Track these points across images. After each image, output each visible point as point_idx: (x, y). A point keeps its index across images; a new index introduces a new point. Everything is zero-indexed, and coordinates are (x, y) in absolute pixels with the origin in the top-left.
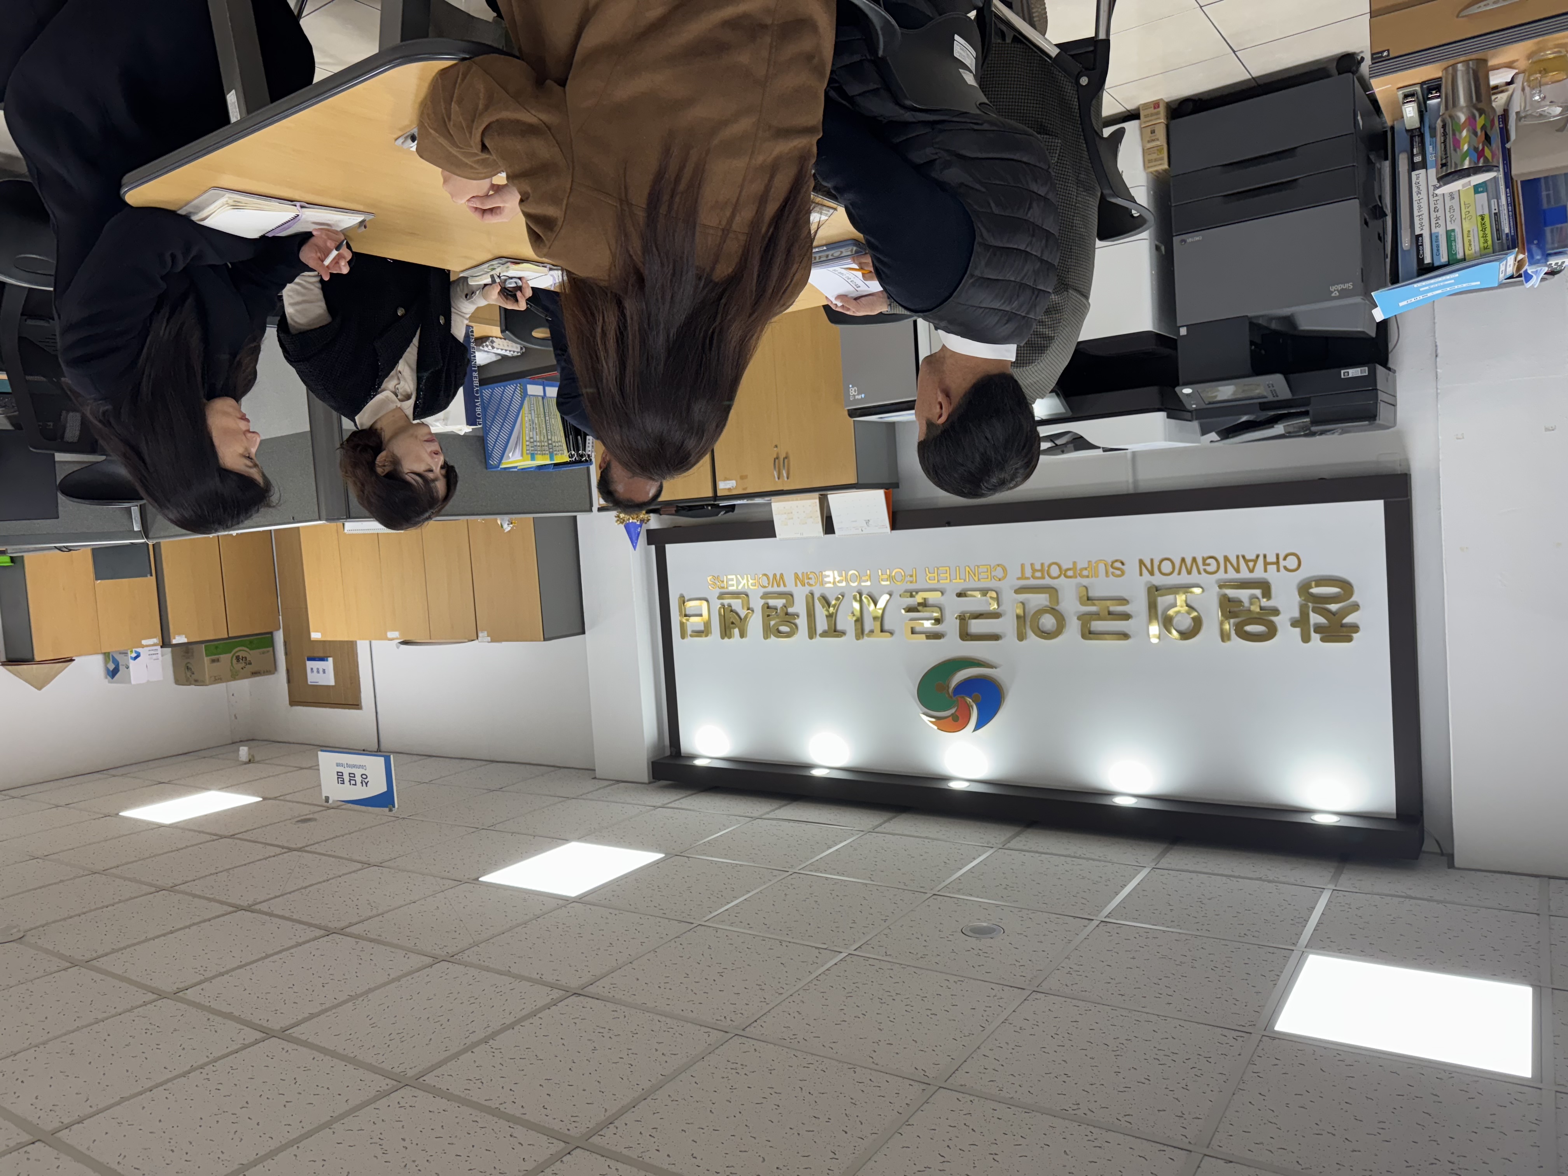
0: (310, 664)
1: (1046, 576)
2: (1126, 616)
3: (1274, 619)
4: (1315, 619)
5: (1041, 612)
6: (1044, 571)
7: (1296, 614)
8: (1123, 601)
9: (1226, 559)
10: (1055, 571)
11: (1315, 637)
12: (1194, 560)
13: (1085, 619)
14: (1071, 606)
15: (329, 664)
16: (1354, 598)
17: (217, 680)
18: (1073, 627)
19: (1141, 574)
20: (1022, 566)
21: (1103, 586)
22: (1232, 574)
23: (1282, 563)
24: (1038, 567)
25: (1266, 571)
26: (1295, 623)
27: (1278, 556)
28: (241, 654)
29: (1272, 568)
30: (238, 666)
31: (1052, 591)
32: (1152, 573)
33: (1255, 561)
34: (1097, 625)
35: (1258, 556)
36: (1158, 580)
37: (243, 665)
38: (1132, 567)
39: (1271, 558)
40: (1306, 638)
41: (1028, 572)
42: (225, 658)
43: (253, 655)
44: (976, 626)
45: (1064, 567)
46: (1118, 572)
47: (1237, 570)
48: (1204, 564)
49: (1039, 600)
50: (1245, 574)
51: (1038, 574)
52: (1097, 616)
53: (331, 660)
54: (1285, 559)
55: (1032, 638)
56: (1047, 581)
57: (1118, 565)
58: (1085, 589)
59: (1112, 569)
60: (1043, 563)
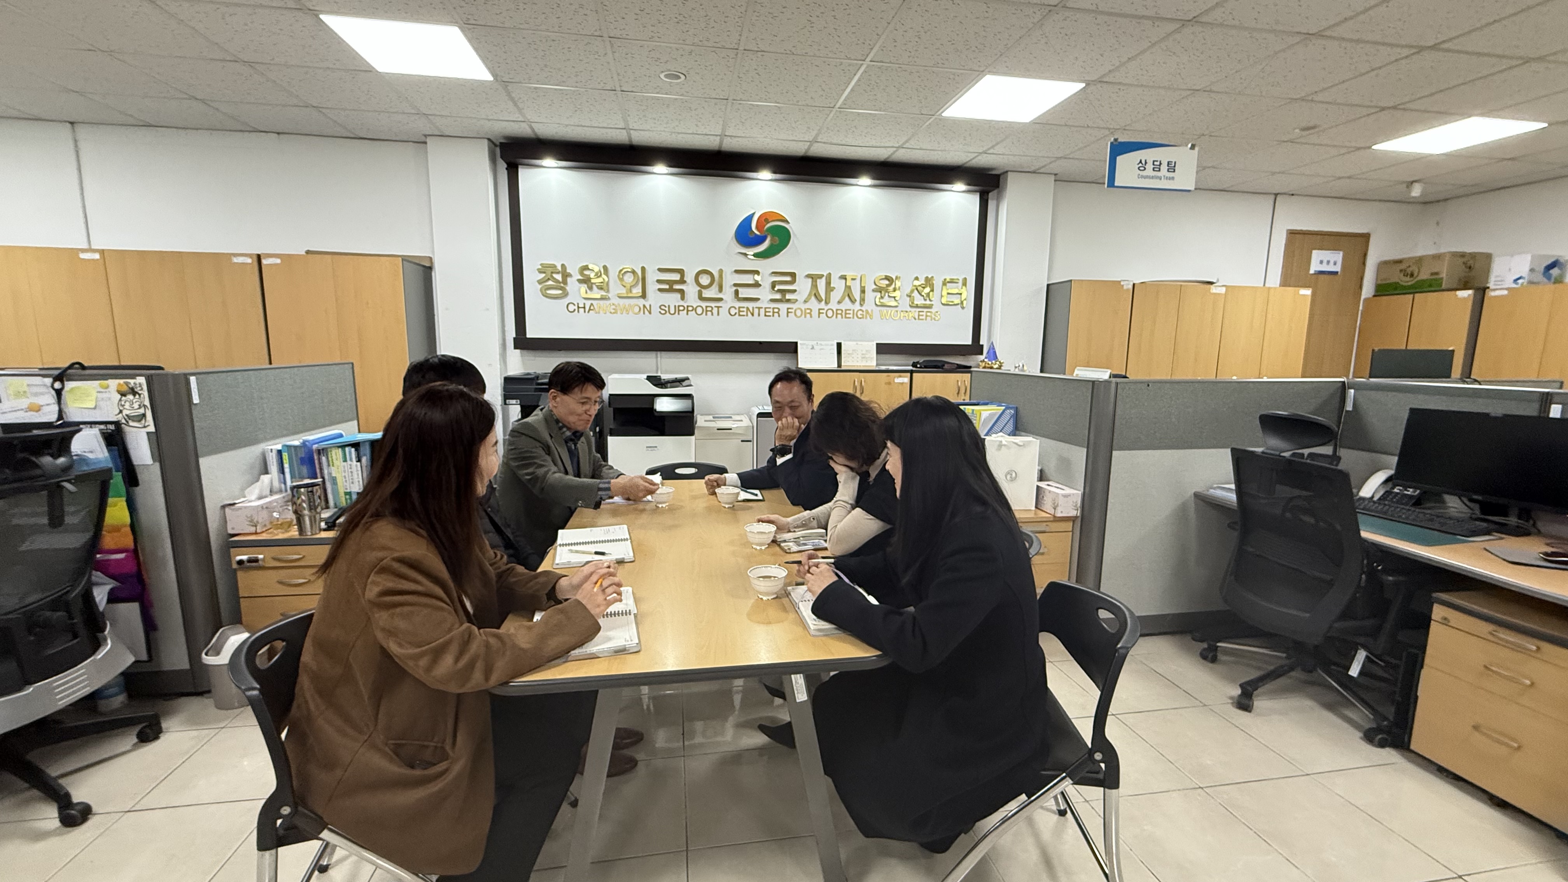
0: (1338, 268)
1: (704, 308)
2: (659, 281)
3: (580, 278)
4: (559, 277)
5: (707, 287)
6: (706, 311)
7: (569, 279)
8: (660, 290)
9: (605, 312)
10: (699, 310)
11: (558, 267)
12: (622, 312)
13: (682, 281)
14: (691, 289)
15: (1314, 267)
16: (541, 287)
17: (1437, 257)
18: (690, 277)
19: (650, 306)
20: (718, 314)
21: (673, 299)
22: (602, 303)
23: (576, 307)
25: (584, 304)
26: (570, 275)
27: (578, 311)
28: (1408, 279)
29: (581, 305)
30: (1414, 268)
31: (701, 298)
32: (644, 306)
33: (590, 309)
34: (676, 277)
35: (588, 312)
36: (641, 302)
37: (1408, 270)
38: (655, 310)
39: (582, 310)
40: (563, 267)
41: (715, 310)
42: (1424, 275)
43: (1396, 277)
44: (750, 279)
45: (694, 312)
46: (663, 307)
47: (599, 306)
48: (616, 310)
49: (707, 294)
50: (595, 303)
51: (709, 309)
52: (676, 282)
53: (1312, 272)
54: (575, 310)
55: (715, 272)
56: (704, 304)
57: (663, 312)
58: (683, 298)
59: (667, 309)
60: (706, 314)
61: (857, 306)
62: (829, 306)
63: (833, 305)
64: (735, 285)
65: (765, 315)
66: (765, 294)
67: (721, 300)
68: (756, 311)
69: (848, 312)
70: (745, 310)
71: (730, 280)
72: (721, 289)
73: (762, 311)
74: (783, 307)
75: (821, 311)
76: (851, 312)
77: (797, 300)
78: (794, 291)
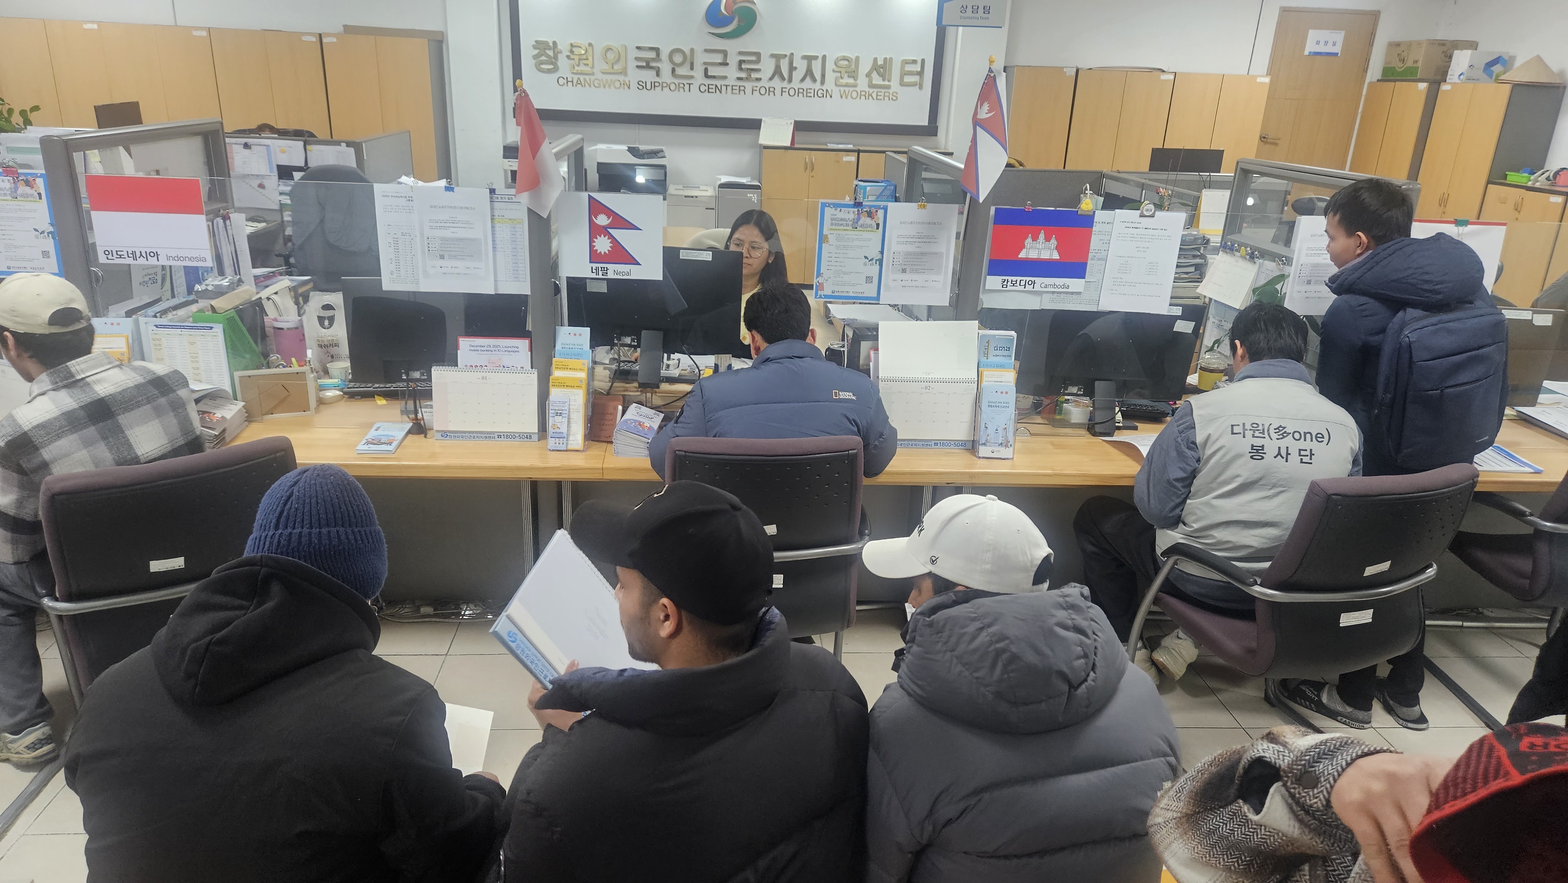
0: (1336, 49)
1: (677, 85)
2: (637, 59)
3: (569, 54)
4: (550, 53)
5: (680, 65)
6: (678, 87)
7: (559, 55)
8: (638, 67)
9: (590, 86)
10: (673, 87)
11: (551, 44)
12: (604, 87)
13: (658, 58)
14: (665, 67)
15: (1309, 49)
16: (535, 61)
18: (664, 56)
19: (629, 81)
20: (689, 91)
21: (649, 76)
22: (587, 78)
23: (565, 81)
24: (682, 90)
25: (573, 79)
26: (561, 52)
27: (568, 85)
28: (1401, 65)
29: (570, 80)
30: (1406, 54)
31: (675, 75)
32: (624, 82)
33: (577, 84)
34: (652, 55)
35: (576, 86)
36: (621, 78)
37: (1403, 54)
39: (570, 84)
40: (555, 43)
41: (687, 87)
42: (1410, 64)
43: (1398, 62)
44: (719, 58)
45: (668, 88)
46: (641, 83)
47: (585, 80)
48: (600, 84)
49: (680, 71)
50: (581, 77)
51: (682, 86)
52: (653, 60)
53: (1305, 53)
54: (564, 83)
55: (687, 51)
56: (677, 81)
57: (640, 87)
58: (658, 75)
59: (644, 85)
60: (679, 91)
61: (817, 86)
62: (792, 85)
63: (795, 84)
64: (705, 63)
65: (732, 93)
66: (732, 72)
67: (692, 77)
68: (724, 88)
69: (809, 91)
70: (714, 87)
71: (700, 59)
72: (692, 68)
73: (729, 88)
74: (749, 86)
75: (784, 90)
76: (812, 91)
77: (760, 79)
78: (758, 70)
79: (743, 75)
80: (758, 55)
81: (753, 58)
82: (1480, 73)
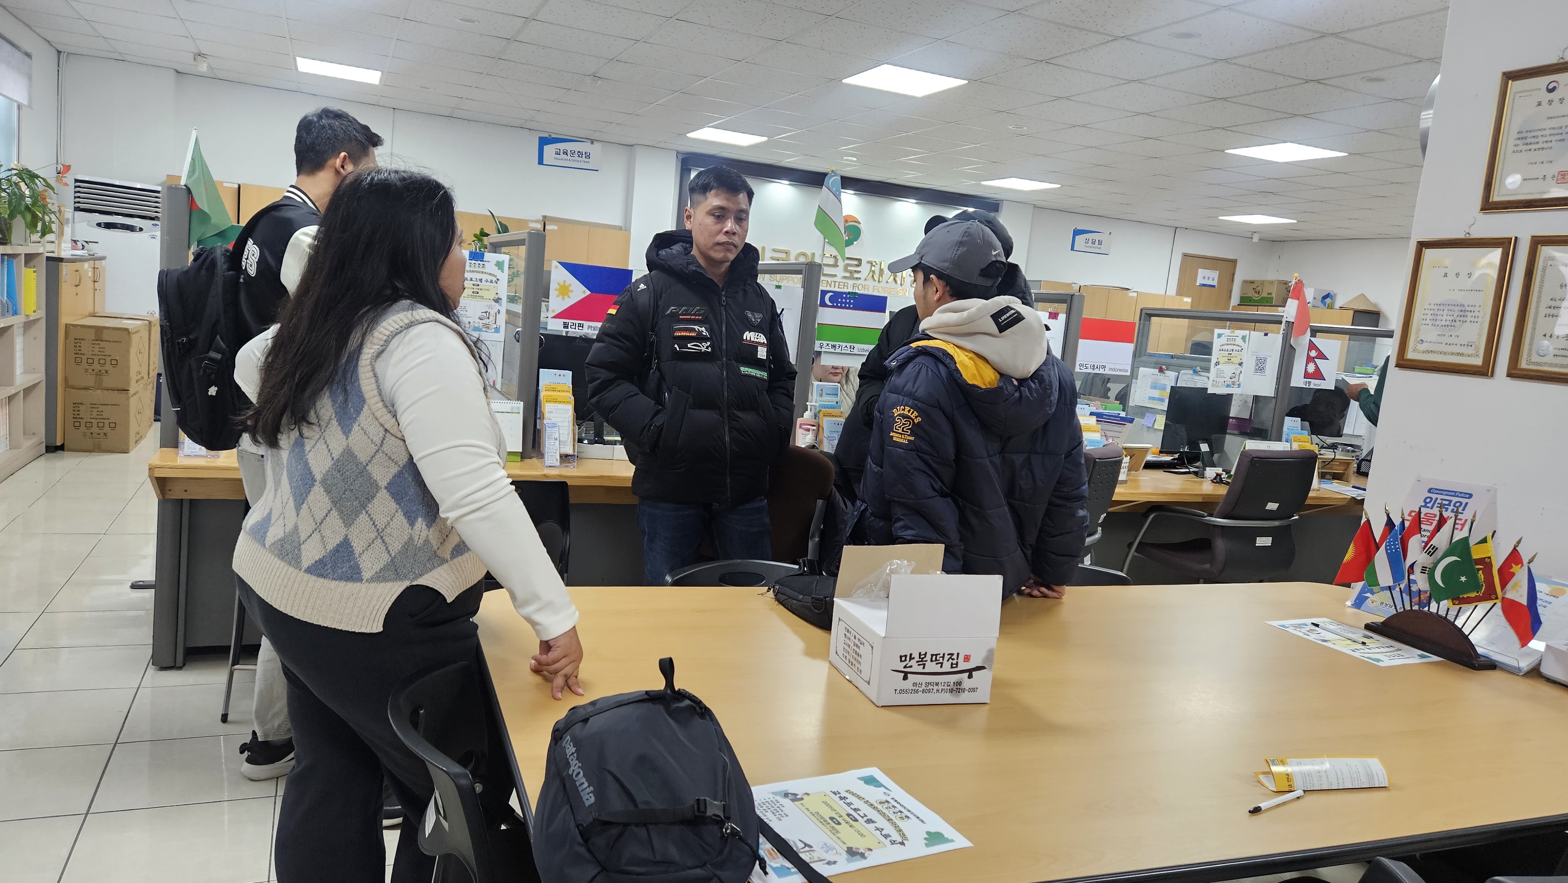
0: (1215, 283)
2: (772, 258)
15: (1199, 281)
17: (1271, 282)
28: (1256, 295)
30: (1260, 288)
34: (784, 256)
37: (1257, 289)
42: (1264, 295)
43: (1251, 294)
52: (783, 259)
53: (1198, 284)
62: (881, 285)
66: (840, 272)
68: (833, 283)
73: (837, 284)
75: (875, 287)
77: (860, 278)
78: (859, 272)
79: (848, 275)
80: (860, 260)
81: (856, 263)
82: (1319, 304)
